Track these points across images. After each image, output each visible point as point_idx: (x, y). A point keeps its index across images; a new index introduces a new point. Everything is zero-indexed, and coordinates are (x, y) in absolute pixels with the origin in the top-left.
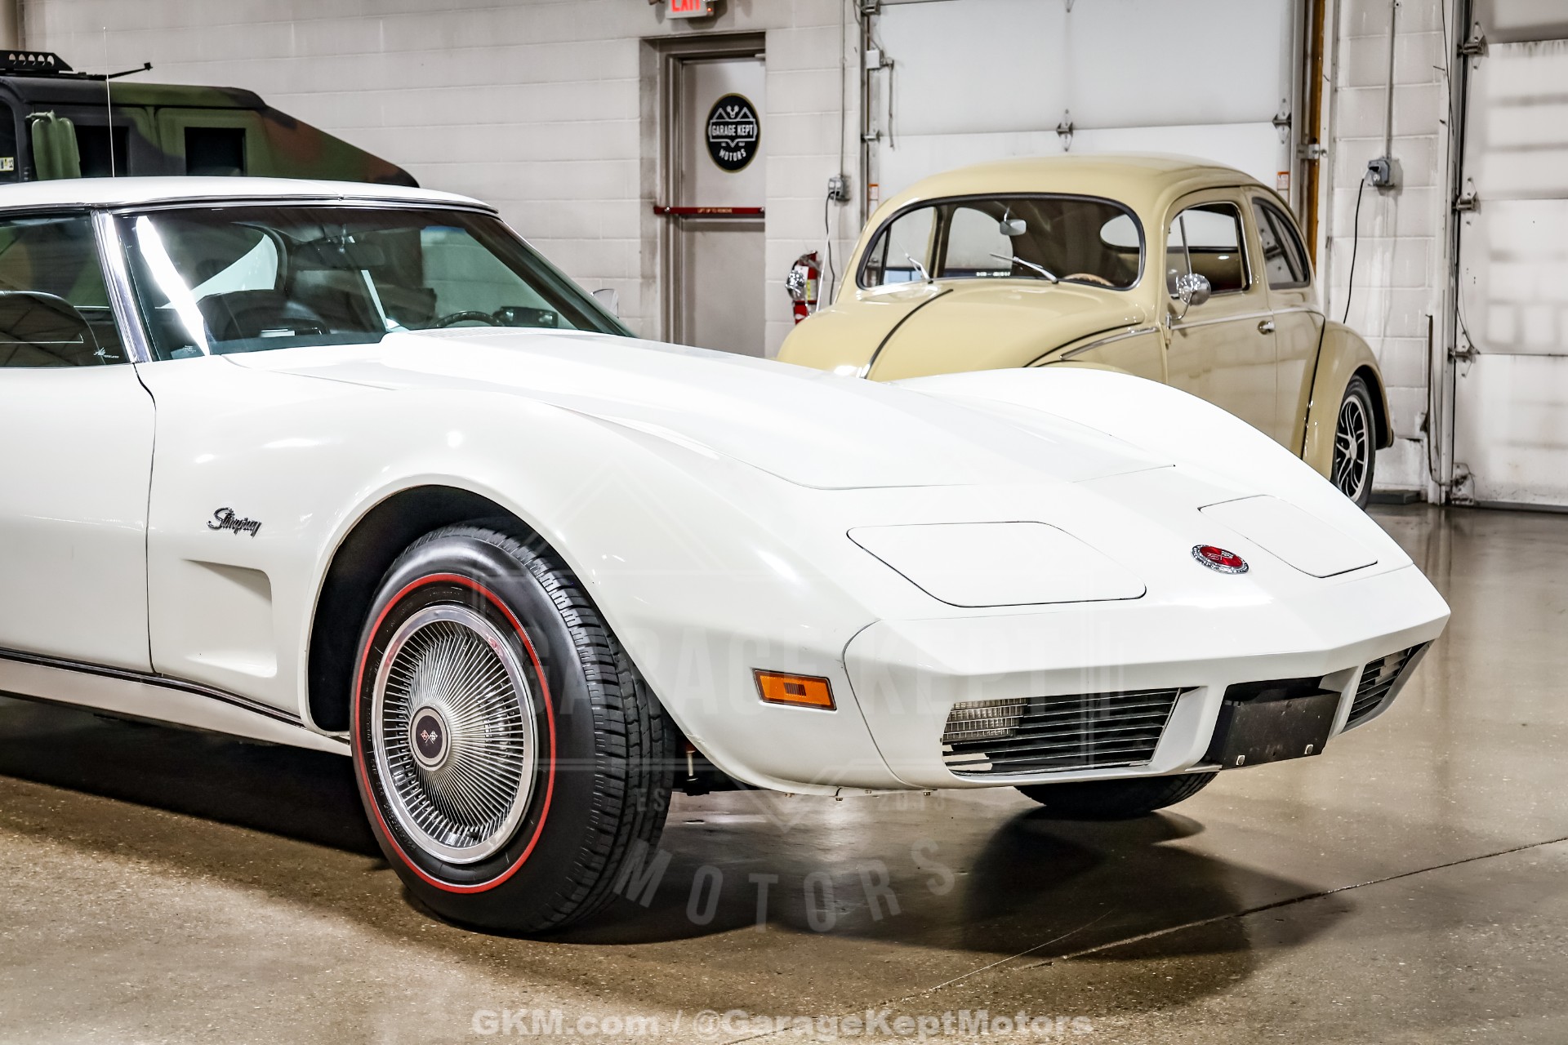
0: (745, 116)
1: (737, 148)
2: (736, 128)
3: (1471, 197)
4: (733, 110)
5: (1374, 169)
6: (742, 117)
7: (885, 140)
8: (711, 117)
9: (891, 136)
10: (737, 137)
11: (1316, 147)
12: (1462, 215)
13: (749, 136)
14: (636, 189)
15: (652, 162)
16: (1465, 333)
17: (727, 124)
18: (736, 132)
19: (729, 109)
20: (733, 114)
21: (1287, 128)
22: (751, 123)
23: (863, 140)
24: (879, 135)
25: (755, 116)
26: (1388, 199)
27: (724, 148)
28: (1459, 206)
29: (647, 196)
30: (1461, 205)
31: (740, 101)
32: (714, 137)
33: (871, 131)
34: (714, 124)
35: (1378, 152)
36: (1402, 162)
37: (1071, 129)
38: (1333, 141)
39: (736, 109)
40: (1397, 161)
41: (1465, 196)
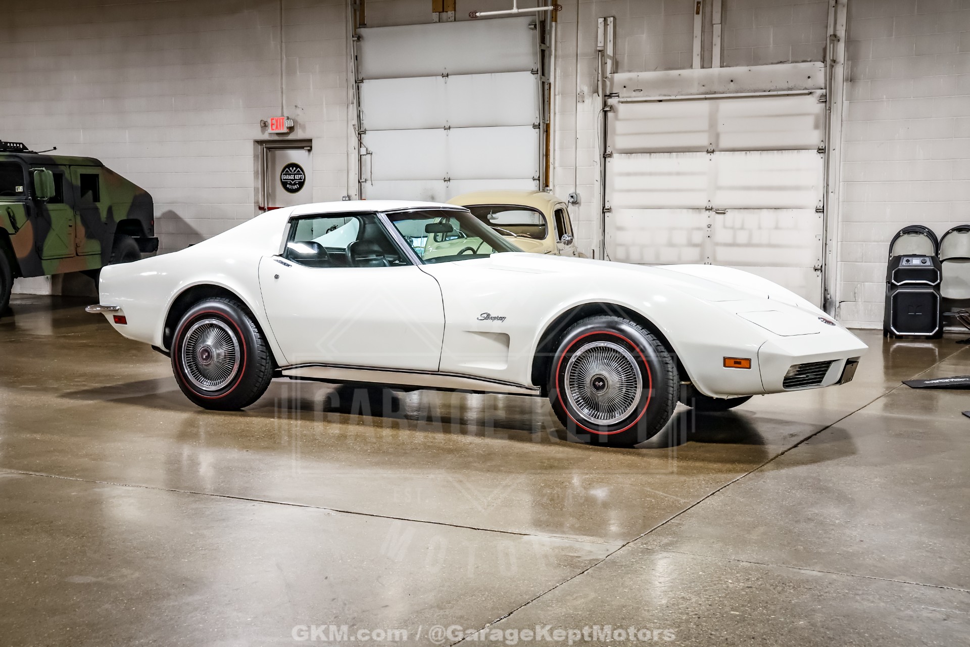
0: (298, 171)
1: (295, 184)
2: (294, 176)
3: (609, 207)
4: (293, 169)
5: (572, 197)
6: (297, 172)
7: (369, 183)
8: (283, 171)
9: (371, 181)
10: (295, 179)
11: (548, 188)
12: (606, 214)
13: (300, 179)
14: (252, 199)
15: (258, 189)
16: (607, 256)
17: (291, 174)
18: (294, 178)
19: (291, 168)
20: (293, 171)
21: (538, 181)
22: (302, 174)
23: (359, 182)
24: (366, 180)
25: (303, 171)
26: (576, 207)
27: (289, 184)
28: (605, 211)
29: (257, 202)
30: (605, 210)
31: (297, 166)
32: (284, 180)
33: (362, 178)
34: (284, 174)
35: (571, 191)
36: (580, 194)
37: (449, 180)
38: (554, 186)
39: (294, 168)
40: (579, 194)
41: (606, 207)
